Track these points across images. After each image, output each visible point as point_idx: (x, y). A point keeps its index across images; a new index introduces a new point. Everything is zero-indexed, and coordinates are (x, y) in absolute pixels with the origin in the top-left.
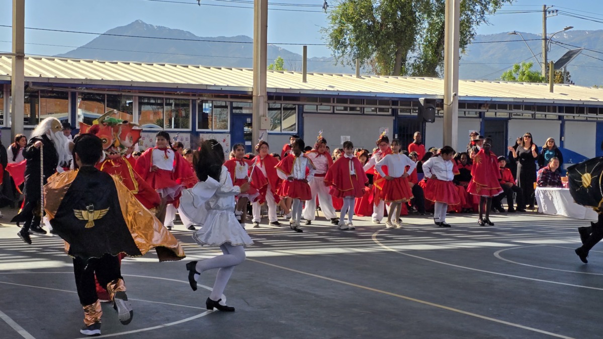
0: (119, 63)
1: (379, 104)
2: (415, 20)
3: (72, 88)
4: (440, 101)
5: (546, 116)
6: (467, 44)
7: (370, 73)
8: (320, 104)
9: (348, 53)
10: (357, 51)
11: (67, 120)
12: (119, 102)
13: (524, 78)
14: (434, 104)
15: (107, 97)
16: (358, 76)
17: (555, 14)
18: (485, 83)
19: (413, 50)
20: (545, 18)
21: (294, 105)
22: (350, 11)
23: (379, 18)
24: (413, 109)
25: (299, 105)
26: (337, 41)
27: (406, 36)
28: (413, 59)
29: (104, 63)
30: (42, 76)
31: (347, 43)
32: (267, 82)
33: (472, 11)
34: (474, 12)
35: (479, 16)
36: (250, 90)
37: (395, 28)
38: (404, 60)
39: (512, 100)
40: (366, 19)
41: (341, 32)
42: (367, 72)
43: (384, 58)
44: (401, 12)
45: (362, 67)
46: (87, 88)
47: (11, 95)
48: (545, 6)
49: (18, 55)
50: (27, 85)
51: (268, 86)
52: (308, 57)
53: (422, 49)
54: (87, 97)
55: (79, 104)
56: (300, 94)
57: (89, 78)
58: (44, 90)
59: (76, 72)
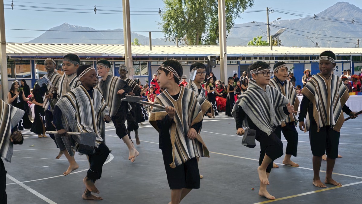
0: (55, 45)
1: (189, 60)
2: (205, 17)
3: (32, 58)
4: (218, 57)
5: (269, 62)
6: (230, 28)
7: (184, 45)
8: (159, 61)
9: (172, 35)
10: (177, 34)
11: (30, 75)
13: (259, 44)
14: (215, 58)
16: (178, 46)
17: (272, 12)
18: (240, 47)
19: (204, 32)
20: (268, 14)
21: (147, 62)
22: (172, 14)
23: (187, 17)
24: (205, 61)
25: (149, 62)
26: (167, 30)
27: (201, 26)
28: (205, 37)
29: (48, 45)
30: (16, 53)
31: (172, 30)
32: (132, 51)
33: (232, 12)
34: (233, 12)
35: (235, 14)
36: (124, 55)
37: (195, 22)
38: (201, 38)
39: (253, 55)
40: (180, 17)
41: (168, 24)
42: (182, 44)
43: (190, 37)
44: (198, 13)
45: (180, 42)
46: (39, 58)
48: (268, 8)
49: (3, 42)
50: (8, 58)
51: (132, 53)
52: (152, 38)
53: (209, 32)
54: (41, 63)
55: (36, 66)
56: (149, 56)
57: (40, 53)
58: (17, 60)
59: (33, 50)
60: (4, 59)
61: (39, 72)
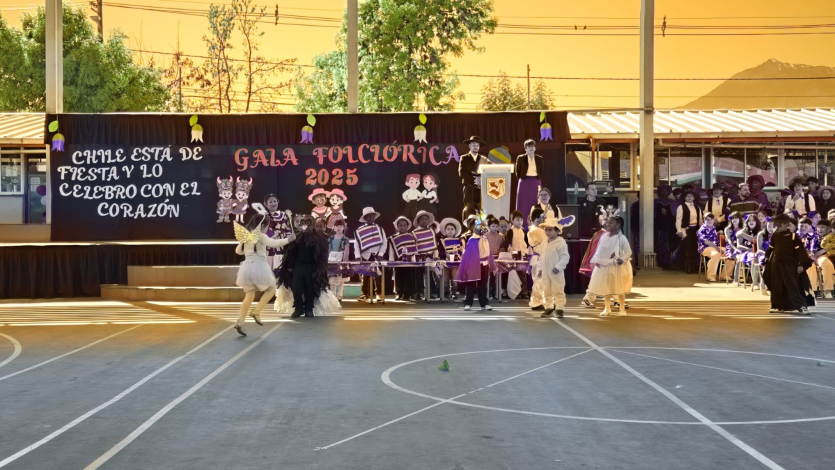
0: (759, 111)
3: (706, 143)
11: (701, 180)
12: (759, 157)
15: (747, 152)
30: (674, 131)
46: (724, 143)
47: (638, 154)
49: (647, 109)
50: (656, 141)
54: (720, 153)
55: (713, 162)
57: (725, 131)
58: (675, 147)
59: (711, 124)
60: (648, 146)
61: (718, 172)
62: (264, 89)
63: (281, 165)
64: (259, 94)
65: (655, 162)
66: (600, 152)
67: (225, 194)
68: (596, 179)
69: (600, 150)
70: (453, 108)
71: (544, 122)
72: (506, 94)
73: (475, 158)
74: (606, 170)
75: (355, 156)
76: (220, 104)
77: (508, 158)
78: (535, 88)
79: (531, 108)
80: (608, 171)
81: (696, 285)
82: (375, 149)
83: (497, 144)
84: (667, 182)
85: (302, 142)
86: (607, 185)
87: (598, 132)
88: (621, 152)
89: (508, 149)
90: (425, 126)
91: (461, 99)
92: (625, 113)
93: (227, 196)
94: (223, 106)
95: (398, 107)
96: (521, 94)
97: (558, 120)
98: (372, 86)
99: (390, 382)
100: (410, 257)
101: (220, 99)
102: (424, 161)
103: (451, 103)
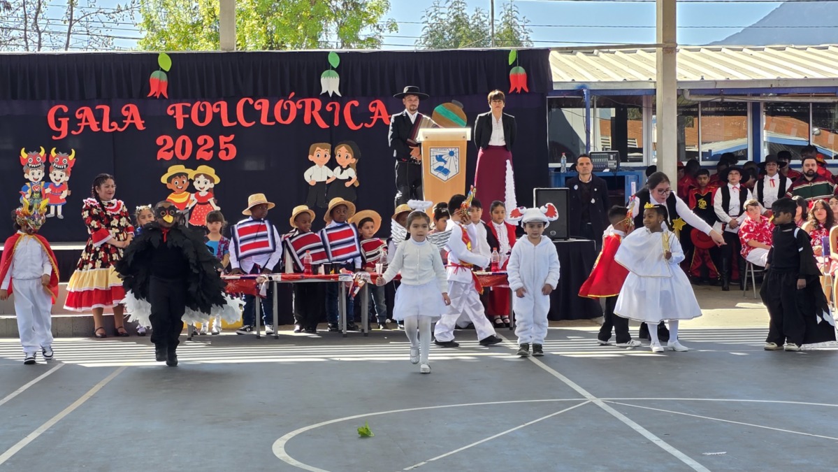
0: (831, 48)
3: (754, 95)
11: (747, 150)
12: (831, 115)
15: (813, 109)
29: (806, 49)
30: (705, 79)
46: (779, 95)
47: (654, 113)
49: (666, 45)
50: (680, 93)
54: (773, 110)
55: (764, 124)
57: (782, 77)
58: (708, 101)
59: (760, 68)
60: (669, 99)
61: (771, 138)
62: (93, 16)
63: (120, 130)
64: (85, 23)
65: (678, 125)
66: (598, 109)
67: (34, 175)
68: (592, 150)
69: (597, 107)
70: (380, 43)
71: (514, 64)
72: (459, 21)
73: (413, 119)
74: (608, 136)
75: (232, 116)
76: (26, 38)
77: (463, 119)
78: (503, 15)
79: (497, 44)
80: (610, 138)
81: (739, 305)
82: (263, 105)
83: (446, 97)
84: (697, 153)
85: (149, 95)
86: (609, 159)
87: (596, 80)
88: (629, 109)
89: (461, 104)
90: (338, 70)
91: (391, 30)
92: (635, 52)
93: (36, 176)
94: (29, 41)
95: (297, 41)
96: (482, 23)
97: (536, 61)
98: (256, 9)
99: (287, 455)
100: (316, 268)
101: (25, 30)
102: (336, 123)
103: (378, 37)
